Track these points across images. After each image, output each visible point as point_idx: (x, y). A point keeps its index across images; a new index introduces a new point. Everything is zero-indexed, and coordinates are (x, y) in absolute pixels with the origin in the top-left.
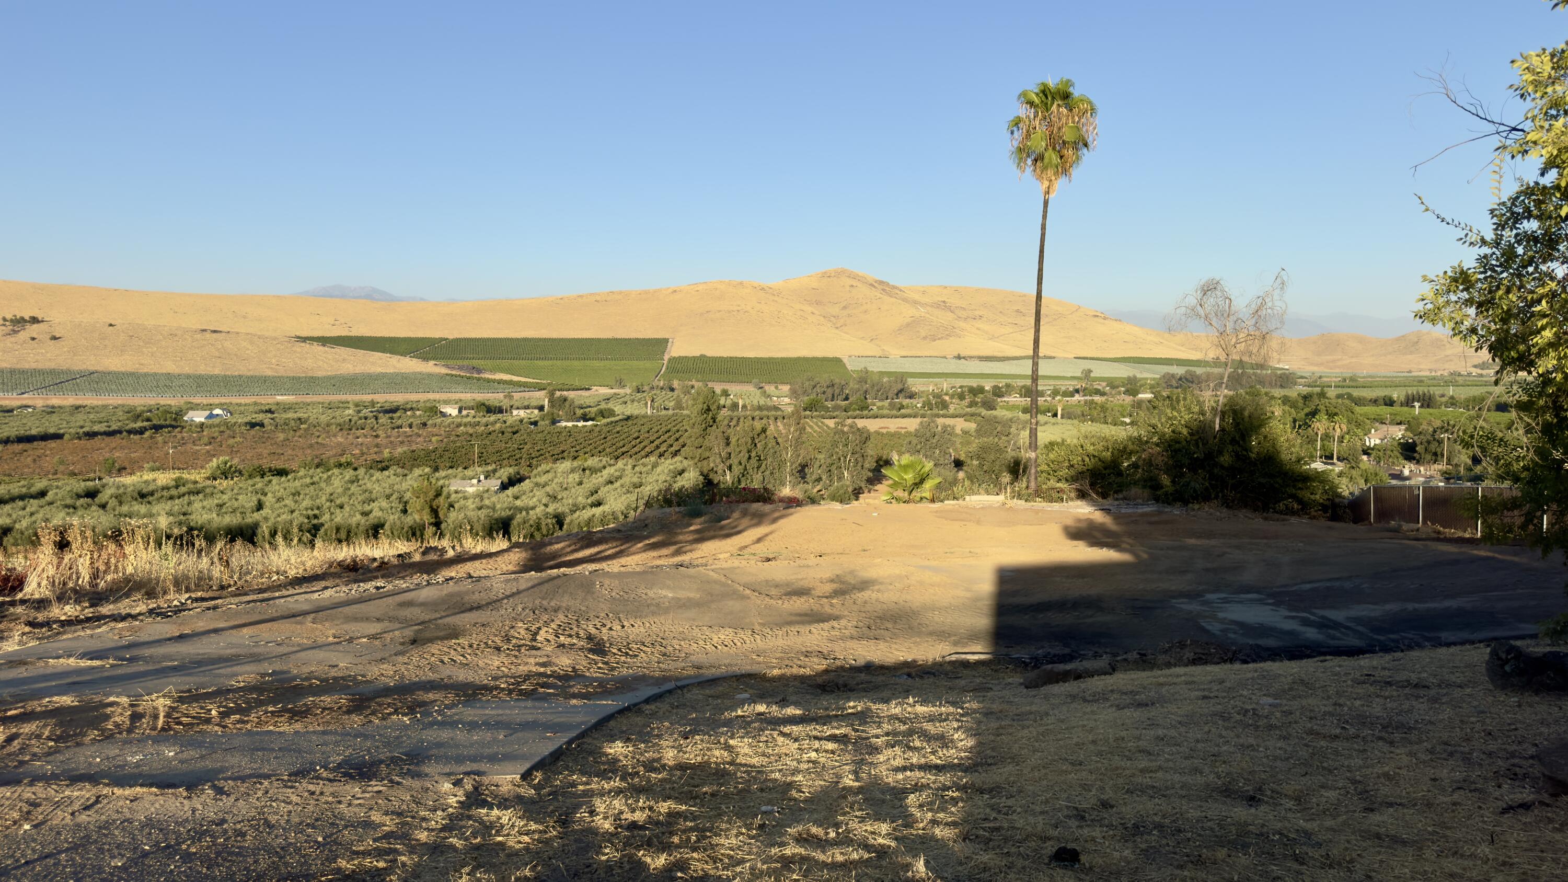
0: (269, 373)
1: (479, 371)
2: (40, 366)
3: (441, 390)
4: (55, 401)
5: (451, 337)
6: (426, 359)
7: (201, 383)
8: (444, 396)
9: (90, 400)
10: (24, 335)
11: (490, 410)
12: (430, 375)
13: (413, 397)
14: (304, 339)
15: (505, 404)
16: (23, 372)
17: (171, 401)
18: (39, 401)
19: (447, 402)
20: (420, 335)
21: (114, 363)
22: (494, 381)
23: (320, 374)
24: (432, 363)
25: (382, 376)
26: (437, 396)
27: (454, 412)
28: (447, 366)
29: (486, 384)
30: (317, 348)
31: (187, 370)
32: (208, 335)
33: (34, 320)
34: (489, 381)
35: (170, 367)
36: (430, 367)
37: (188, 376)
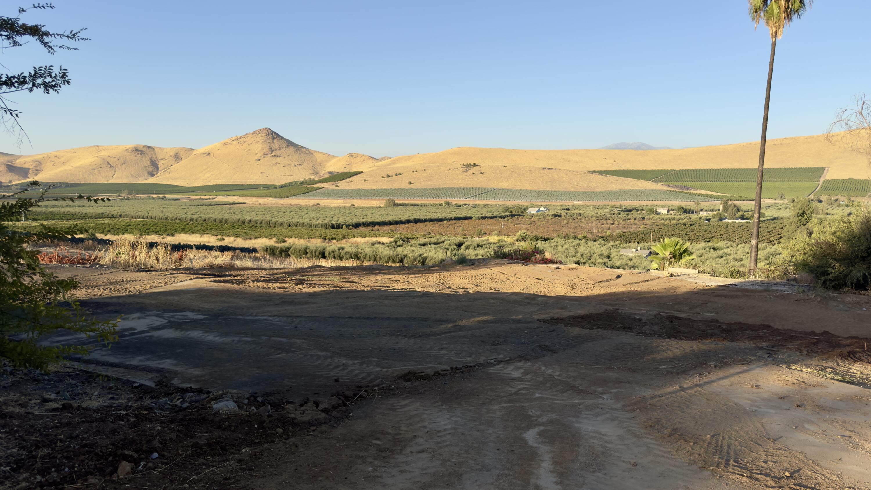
0: (572, 190)
1: (688, 189)
2: (475, 186)
3: (662, 199)
4: (478, 202)
5: (677, 169)
6: (656, 182)
7: (540, 194)
8: (659, 203)
9: (491, 202)
10: (470, 172)
11: (686, 211)
12: (658, 191)
13: (645, 203)
14: (592, 172)
15: (697, 208)
16: (468, 189)
17: (524, 203)
18: (471, 202)
19: (663, 206)
20: (660, 168)
21: (504, 185)
22: (695, 194)
23: (598, 190)
24: (660, 184)
25: (631, 191)
26: (655, 203)
27: (666, 212)
28: (669, 186)
29: (691, 196)
30: (599, 176)
31: (535, 188)
32: (546, 171)
33: (475, 165)
34: (692, 194)
35: (528, 187)
36: (659, 186)
37: (535, 191)
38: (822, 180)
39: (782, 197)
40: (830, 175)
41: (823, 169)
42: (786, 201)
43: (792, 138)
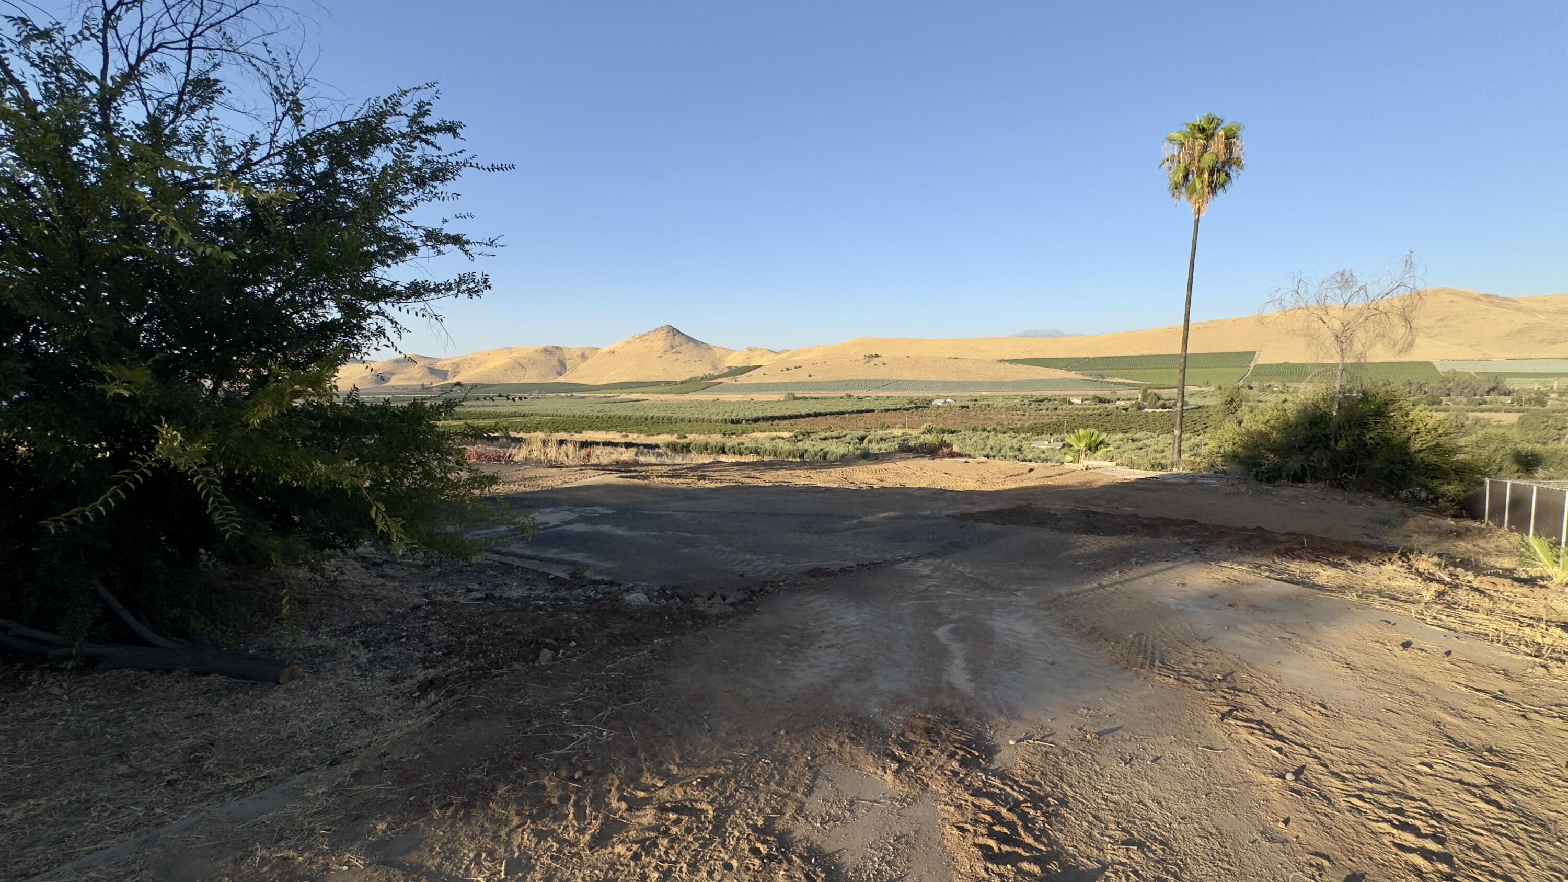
0: (981, 380)
1: (1103, 377)
2: (877, 378)
3: (1076, 388)
4: (880, 394)
5: (1092, 356)
6: (1069, 370)
7: (945, 385)
8: (1072, 392)
9: (895, 394)
10: (872, 363)
11: (1101, 401)
12: (1071, 380)
13: (1057, 393)
14: (1001, 361)
15: (1113, 397)
16: (869, 380)
17: (929, 394)
18: (873, 394)
19: (1077, 396)
20: (1073, 356)
21: (908, 376)
22: (1112, 383)
23: (1008, 380)
24: (1073, 372)
25: (1043, 380)
26: (1069, 392)
27: (1080, 402)
28: (1083, 375)
29: (1106, 385)
30: (1008, 365)
31: (940, 378)
32: (952, 360)
33: (877, 356)
34: (1108, 383)
35: (933, 377)
36: (1072, 375)
37: (940, 382)
38: (1252, 365)
39: (1208, 384)
40: (1260, 360)
41: (1254, 353)
42: (1212, 389)
43: (1218, 321)
